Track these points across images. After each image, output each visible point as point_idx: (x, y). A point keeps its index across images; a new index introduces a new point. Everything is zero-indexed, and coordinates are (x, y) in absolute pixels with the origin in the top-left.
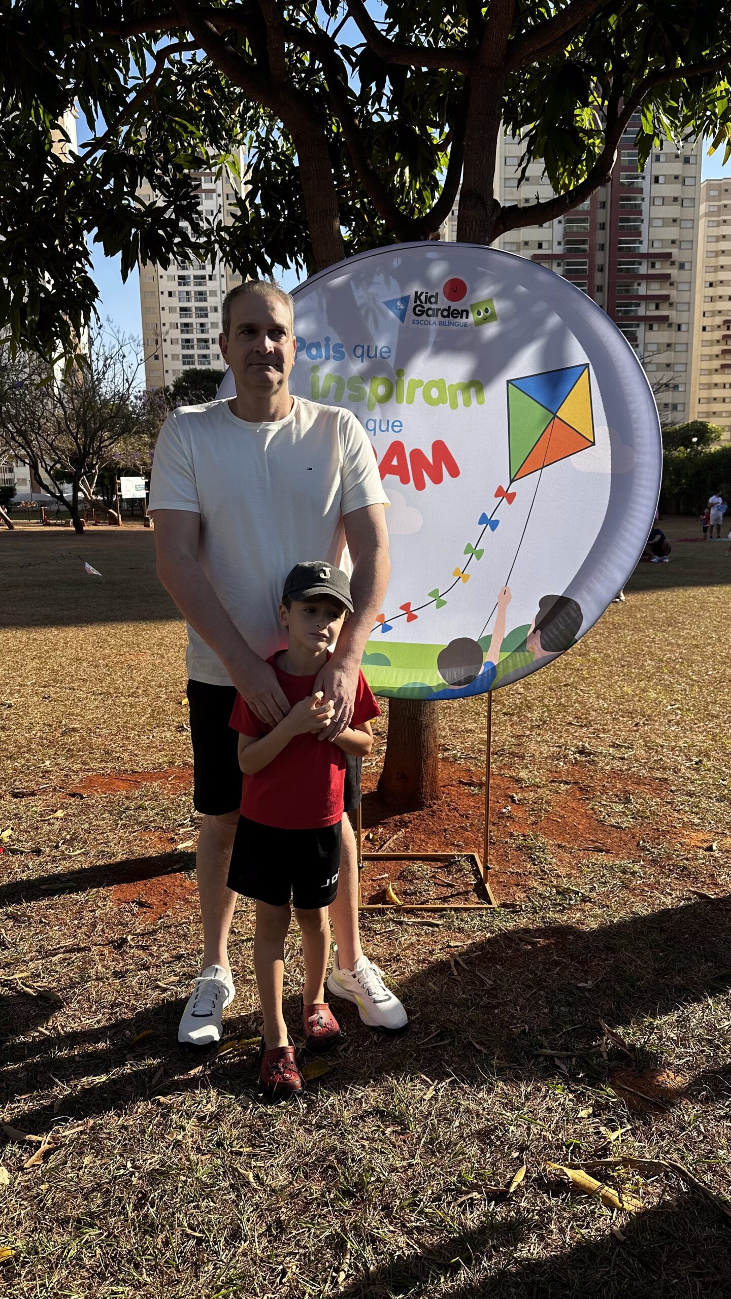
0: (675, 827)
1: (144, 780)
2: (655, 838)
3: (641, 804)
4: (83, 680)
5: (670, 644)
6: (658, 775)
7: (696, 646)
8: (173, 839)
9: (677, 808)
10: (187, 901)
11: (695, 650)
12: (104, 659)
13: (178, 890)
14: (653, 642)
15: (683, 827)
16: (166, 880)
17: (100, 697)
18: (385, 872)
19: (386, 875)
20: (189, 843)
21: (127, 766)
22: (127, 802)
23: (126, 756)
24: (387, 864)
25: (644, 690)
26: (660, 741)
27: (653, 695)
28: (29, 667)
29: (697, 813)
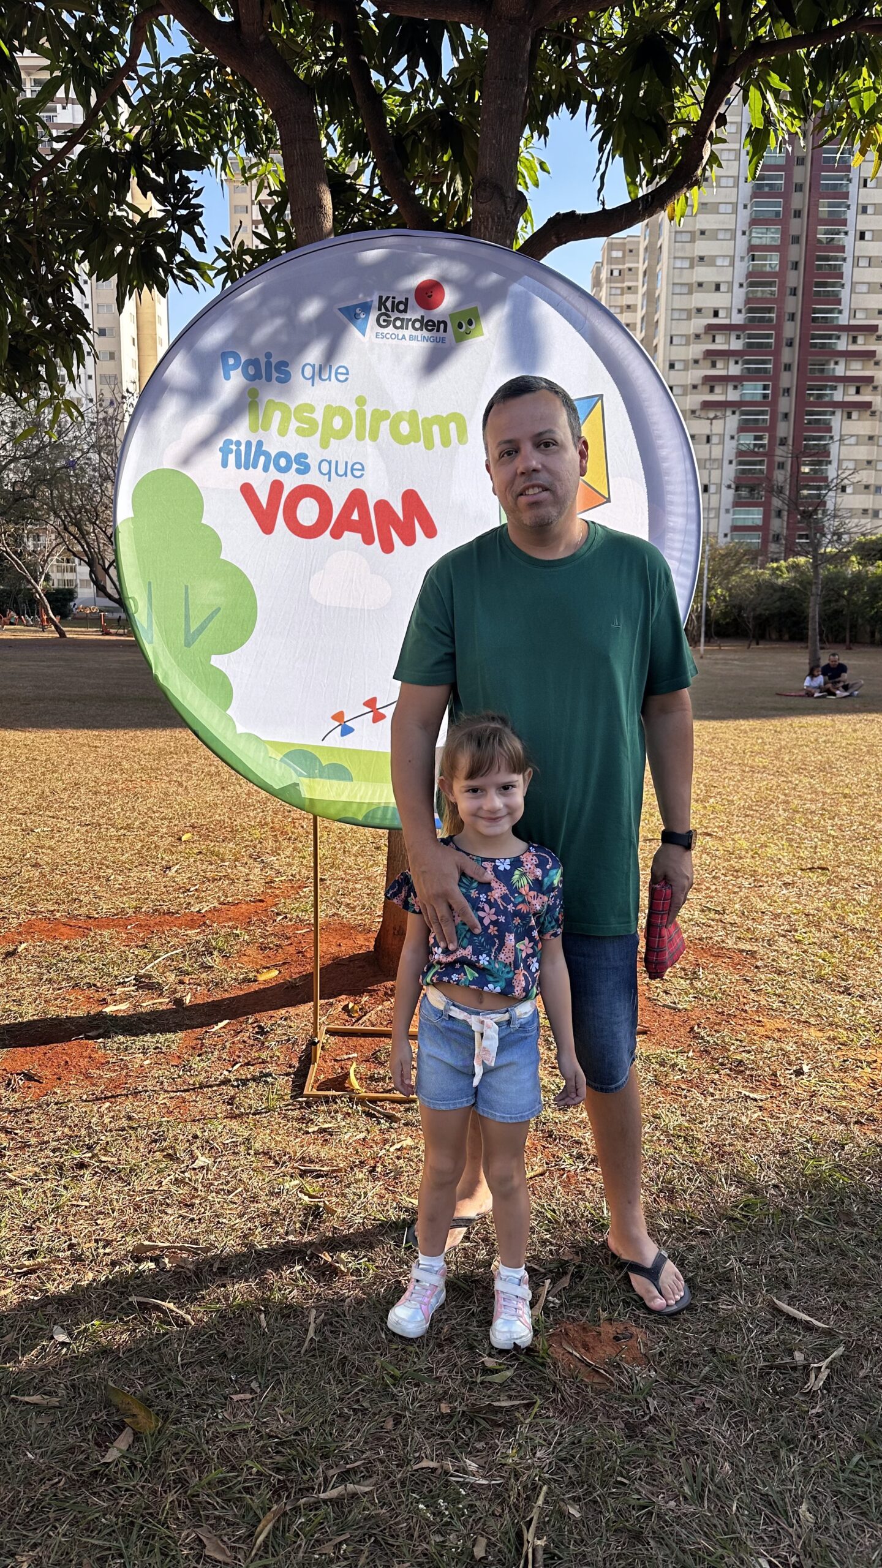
0: (746, 1011)
1: (98, 927)
2: (716, 1024)
3: (712, 981)
4: (74, 808)
5: (816, 792)
6: (748, 947)
7: (845, 796)
8: (104, 999)
9: (757, 988)
10: (87, 1076)
11: (844, 801)
12: (108, 785)
13: (83, 1062)
14: (794, 789)
15: (757, 1011)
16: (73, 1047)
17: (85, 828)
18: (355, 1051)
19: (355, 1055)
20: (123, 1006)
21: (84, 910)
22: (64, 953)
23: (85, 899)
24: (361, 1040)
25: (763, 846)
26: (761, 905)
27: (772, 850)
28: (14, 791)
29: (779, 996)
